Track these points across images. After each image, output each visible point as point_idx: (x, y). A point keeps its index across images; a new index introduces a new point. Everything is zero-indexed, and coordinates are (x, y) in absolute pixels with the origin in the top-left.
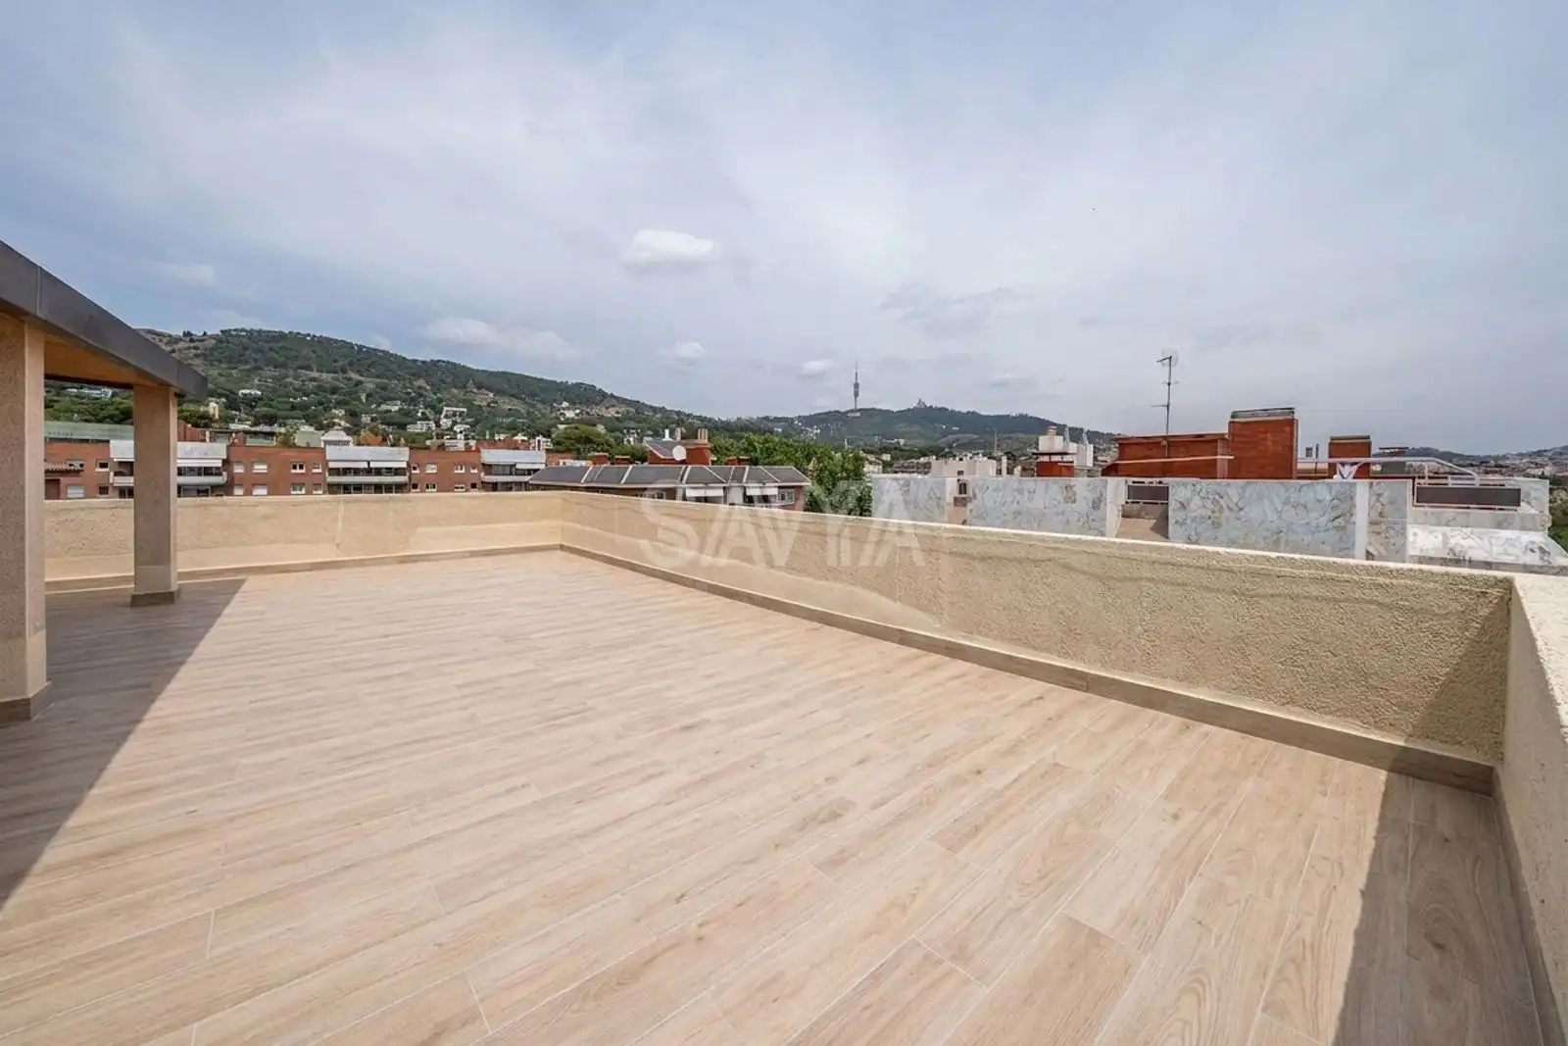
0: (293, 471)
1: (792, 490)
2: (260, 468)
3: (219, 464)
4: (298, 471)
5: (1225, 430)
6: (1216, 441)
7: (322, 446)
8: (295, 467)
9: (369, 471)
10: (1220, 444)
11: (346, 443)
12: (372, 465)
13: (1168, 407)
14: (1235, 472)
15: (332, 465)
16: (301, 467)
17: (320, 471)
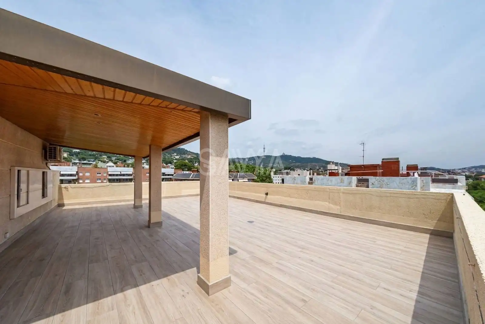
0: (98, 175)
1: (251, 180)
2: (88, 174)
3: (75, 173)
4: (99, 175)
5: (380, 163)
6: (377, 166)
7: (106, 167)
8: (98, 174)
9: (121, 175)
10: (378, 167)
11: (114, 166)
12: (122, 173)
13: (363, 157)
14: (384, 175)
15: (109, 173)
16: (100, 174)
17: (106, 175)
